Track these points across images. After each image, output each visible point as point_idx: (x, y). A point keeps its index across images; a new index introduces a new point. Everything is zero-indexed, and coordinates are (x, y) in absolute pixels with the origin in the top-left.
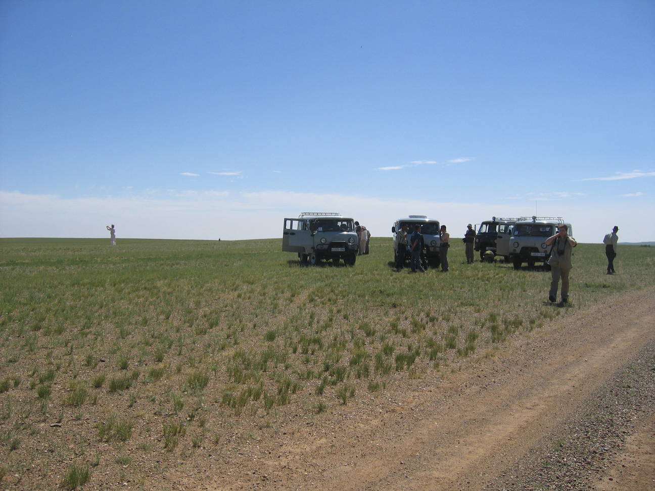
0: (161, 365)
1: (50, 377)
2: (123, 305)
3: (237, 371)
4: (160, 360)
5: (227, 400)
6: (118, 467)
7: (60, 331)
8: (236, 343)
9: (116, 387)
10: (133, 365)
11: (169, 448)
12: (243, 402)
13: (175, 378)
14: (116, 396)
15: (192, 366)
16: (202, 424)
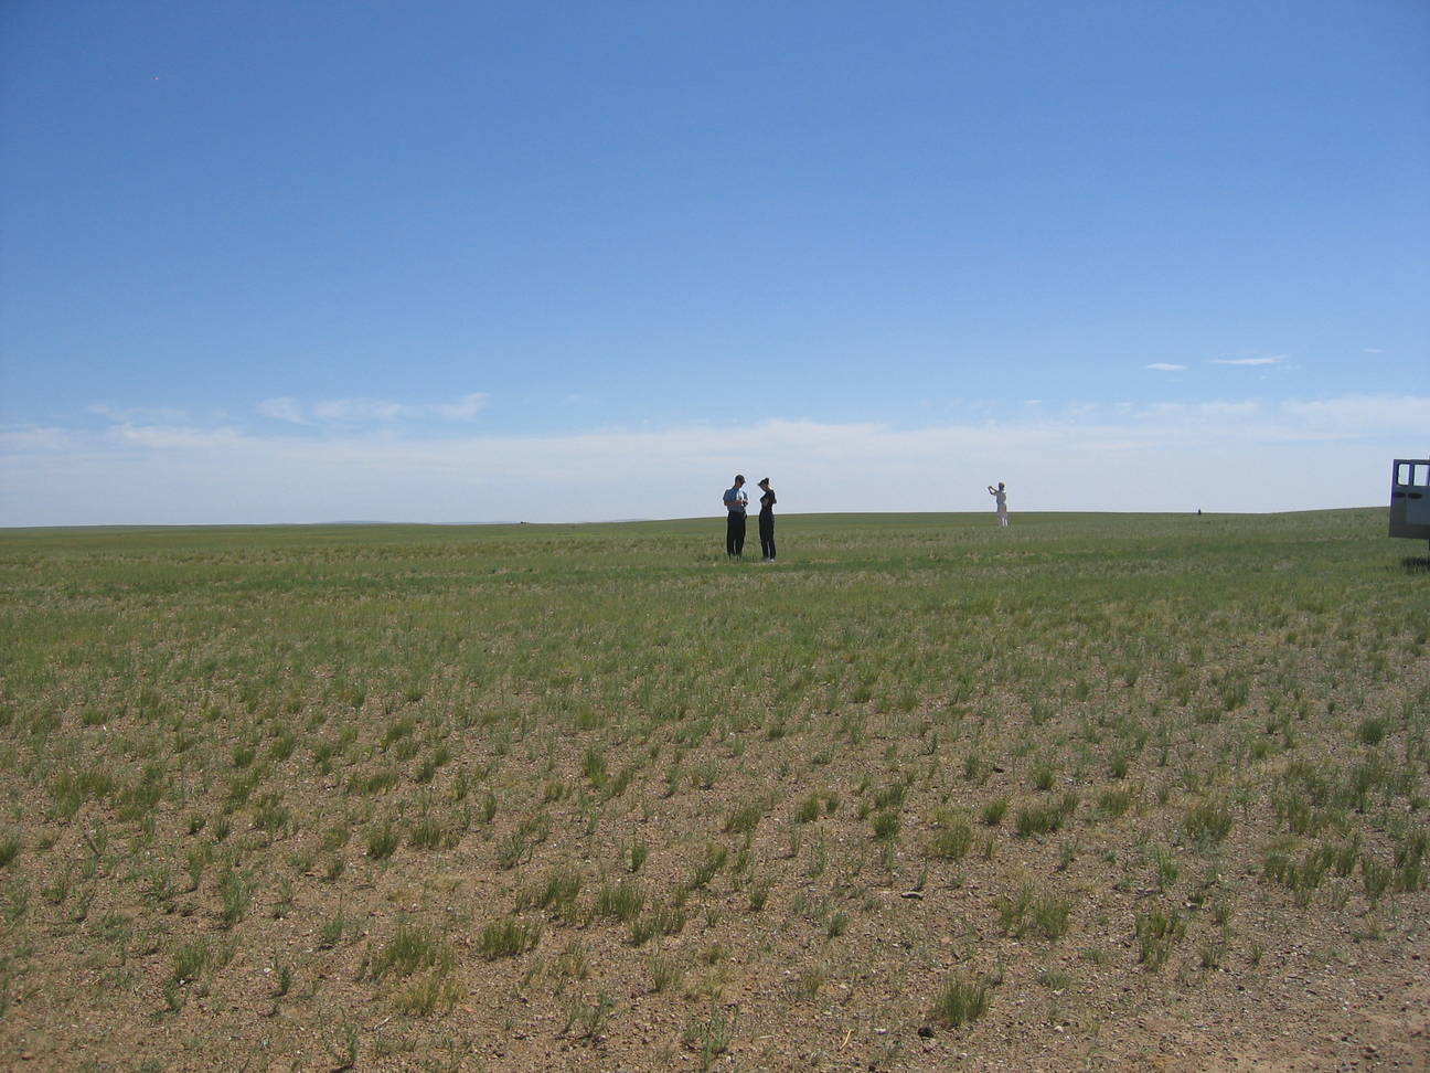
0: (1123, 786)
1: (896, 796)
2: (1034, 653)
3: (1294, 806)
4: (1120, 774)
5: (1276, 871)
6: (1041, 994)
7: (908, 705)
8: (1289, 745)
9: (1030, 826)
10: (1063, 780)
11: (1149, 961)
12: (1312, 879)
13: (1156, 815)
14: (1030, 845)
15: (1192, 790)
16: (1220, 920)
